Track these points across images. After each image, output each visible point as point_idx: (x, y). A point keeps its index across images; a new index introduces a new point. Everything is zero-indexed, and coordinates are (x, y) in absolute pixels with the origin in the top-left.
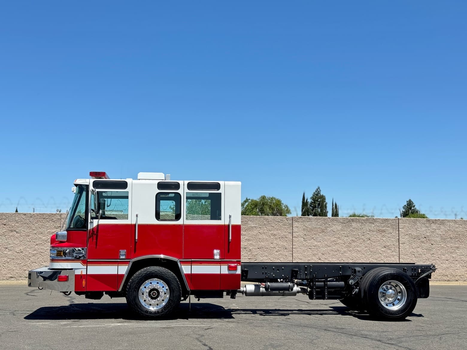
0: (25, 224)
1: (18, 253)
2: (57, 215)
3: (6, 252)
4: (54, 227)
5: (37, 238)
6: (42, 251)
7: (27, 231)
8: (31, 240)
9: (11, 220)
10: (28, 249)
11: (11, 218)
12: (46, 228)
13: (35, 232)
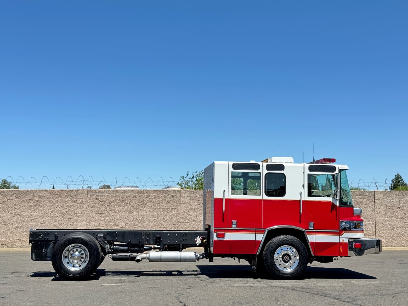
0: (48, 199)
1: (42, 224)
2: (74, 191)
3: (31, 223)
4: (72, 201)
5: (57, 211)
6: (62, 222)
7: (49, 205)
8: (52, 212)
9: (36, 196)
10: (50, 220)
11: (35, 194)
12: (65, 202)
13: (56, 206)
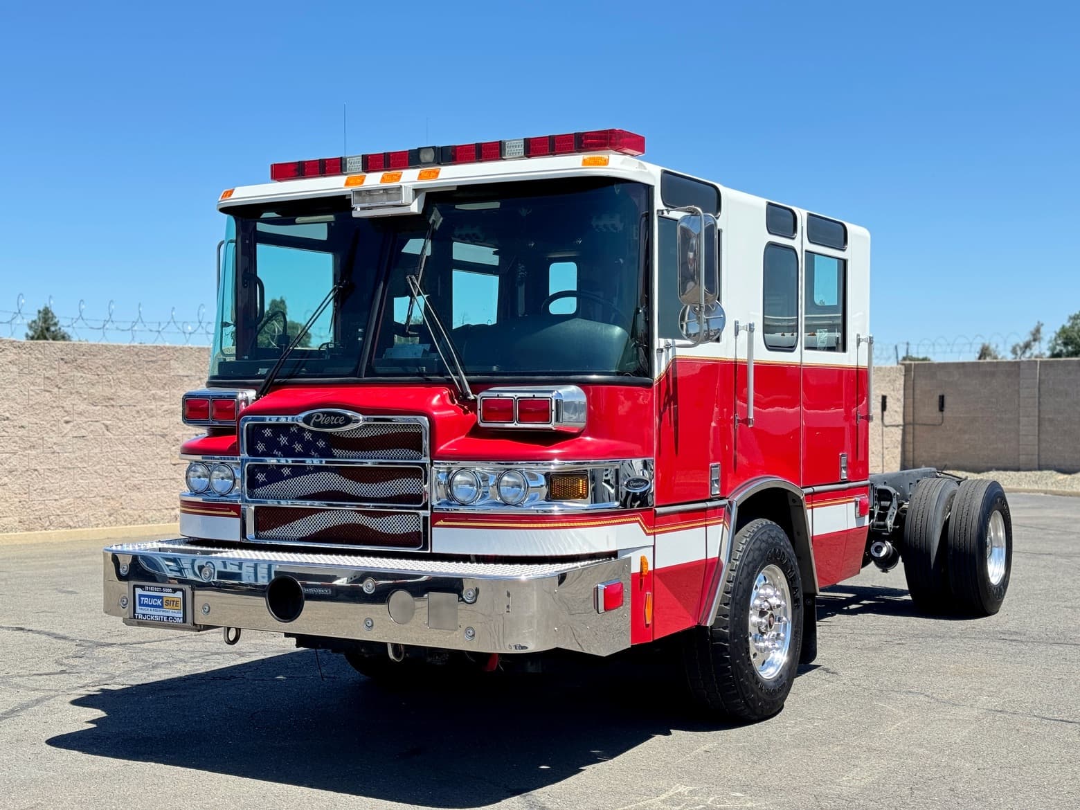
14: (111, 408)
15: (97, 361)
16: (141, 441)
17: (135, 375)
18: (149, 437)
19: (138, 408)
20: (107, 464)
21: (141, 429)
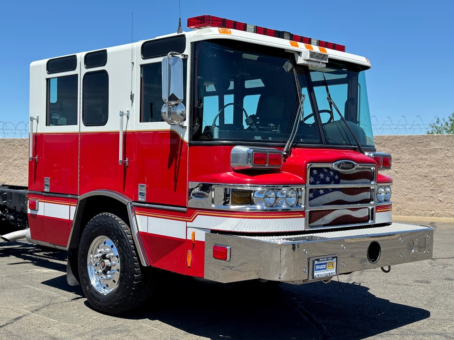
14: (399, 164)
15: (392, 143)
16: (414, 179)
17: (411, 149)
18: (418, 177)
19: (412, 164)
20: (396, 188)
21: (414, 173)
